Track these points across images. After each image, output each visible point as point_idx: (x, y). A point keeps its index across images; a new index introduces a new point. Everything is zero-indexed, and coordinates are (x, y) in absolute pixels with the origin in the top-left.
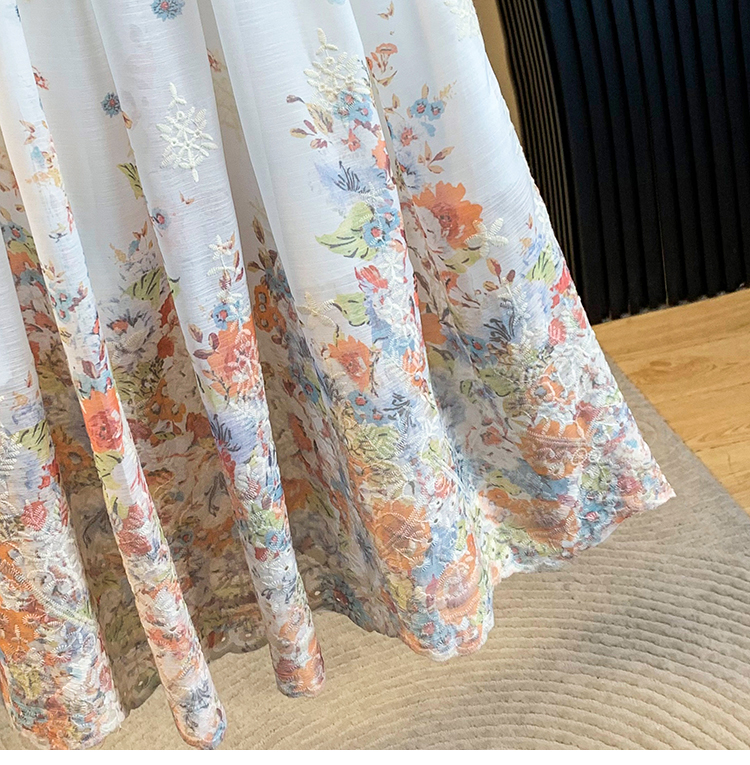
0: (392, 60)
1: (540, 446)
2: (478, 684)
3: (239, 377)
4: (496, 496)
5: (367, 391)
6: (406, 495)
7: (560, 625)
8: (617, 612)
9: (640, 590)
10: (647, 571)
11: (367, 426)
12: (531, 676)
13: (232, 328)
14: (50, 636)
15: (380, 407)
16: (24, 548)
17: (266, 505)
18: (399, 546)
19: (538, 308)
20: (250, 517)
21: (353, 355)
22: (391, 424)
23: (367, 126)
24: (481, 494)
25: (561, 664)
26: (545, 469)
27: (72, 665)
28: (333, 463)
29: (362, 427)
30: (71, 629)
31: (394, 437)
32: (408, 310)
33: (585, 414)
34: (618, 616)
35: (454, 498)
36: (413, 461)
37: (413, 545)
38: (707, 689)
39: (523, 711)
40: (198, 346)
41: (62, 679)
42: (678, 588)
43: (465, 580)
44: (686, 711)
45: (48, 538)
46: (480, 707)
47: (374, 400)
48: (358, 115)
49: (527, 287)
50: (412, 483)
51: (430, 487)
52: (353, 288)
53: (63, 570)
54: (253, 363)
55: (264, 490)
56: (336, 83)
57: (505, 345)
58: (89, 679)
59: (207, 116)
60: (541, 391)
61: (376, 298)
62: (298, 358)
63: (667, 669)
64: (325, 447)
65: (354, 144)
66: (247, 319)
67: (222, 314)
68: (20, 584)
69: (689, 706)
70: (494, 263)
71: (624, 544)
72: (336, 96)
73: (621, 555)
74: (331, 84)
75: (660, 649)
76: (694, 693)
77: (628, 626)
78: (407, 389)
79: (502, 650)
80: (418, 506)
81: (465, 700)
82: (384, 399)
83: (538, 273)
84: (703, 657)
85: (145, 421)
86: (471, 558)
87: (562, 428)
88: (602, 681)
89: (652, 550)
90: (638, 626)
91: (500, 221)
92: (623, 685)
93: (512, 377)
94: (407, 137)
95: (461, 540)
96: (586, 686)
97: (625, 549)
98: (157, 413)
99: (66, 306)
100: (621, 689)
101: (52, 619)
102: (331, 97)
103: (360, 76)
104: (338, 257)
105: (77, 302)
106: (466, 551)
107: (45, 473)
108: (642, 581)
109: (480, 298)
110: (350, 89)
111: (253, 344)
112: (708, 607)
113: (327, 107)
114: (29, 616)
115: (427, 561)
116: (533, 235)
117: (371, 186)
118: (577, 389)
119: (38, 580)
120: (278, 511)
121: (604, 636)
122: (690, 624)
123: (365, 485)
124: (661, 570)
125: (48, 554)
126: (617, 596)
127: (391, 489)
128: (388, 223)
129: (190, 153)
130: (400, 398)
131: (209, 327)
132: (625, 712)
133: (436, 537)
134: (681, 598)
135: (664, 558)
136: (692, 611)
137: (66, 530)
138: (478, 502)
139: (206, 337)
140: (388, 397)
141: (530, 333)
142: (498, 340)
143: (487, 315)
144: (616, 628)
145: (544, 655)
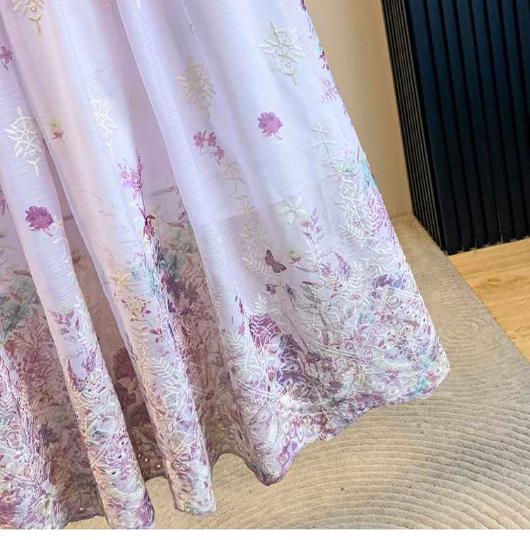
2: (356, 487)
8: (450, 443)
10: (472, 417)
12: (391, 483)
25: (411, 475)
34: (451, 446)
39: (384, 506)
46: (356, 502)
63: (480, 481)
96: (426, 491)
97: (460, 401)
100: (449, 494)
112: (510, 441)
121: (441, 458)
136: (499, 443)
144: (448, 453)
145: (400, 470)
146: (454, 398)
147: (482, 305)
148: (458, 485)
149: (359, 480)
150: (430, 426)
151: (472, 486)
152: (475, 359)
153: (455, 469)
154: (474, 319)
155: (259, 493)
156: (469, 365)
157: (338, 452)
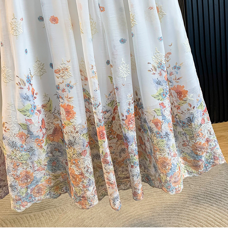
0: (170, 56)
1: (197, 147)
2: (168, 206)
3: (131, 126)
4: (184, 159)
5: (160, 131)
6: (167, 156)
7: (188, 194)
8: (202, 192)
9: (207, 188)
10: (209, 184)
11: (159, 139)
13: (130, 114)
14: (85, 181)
15: (163, 135)
16: (81, 160)
17: (135, 155)
18: (164, 168)
19: (199, 115)
20: (131, 158)
21: (157, 123)
22: (165, 139)
23: (164, 70)
24: (181, 158)
26: (197, 153)
27: (89, 188)
28: (149, 148)
29: (158, 139)
30: (90, 180)
31: (165, 142)
32: (170, 114)
33: (208, 141)
35: (177, 158)
36: (169, 148)
37: (167, 167)
38: (223, 212)
39: (179, 213)
40: (123, 118)
41: (87, 191)
42: (217, 188)
43: (178, 176)
44: (218, 216)
45: (87, 158)
46: (169, 211)
47: (161, 133)
48: (162, 68)
49: (197, 110)
50: (168, 153)
51: (172, 154)
52: (158, 107)
53: (89, 166)
54: (134, 123)
55: (134, 152)
56: (158, 60)
57: (191, 123)
58: (92, 192)
59: (129, 66)
60: (198, 134)
61: (163, 110)
62: (143, 123)
63: (214, 206)
64: (147, 144)
65: (161, 74)
66: (133, 113)
67: (128, 111)
68: (79, 169)
69: (219, 215)
70: (190, 104)
72: (158, 63)
73: (203, 179)
74: (157, 60)
76: (220, 212)
77: (204, 196)
78: (169, 131)
80: (169, 159)
81: (165, 209)
82: (163, 133)
83: (200, 107)
84: (223, 204)
85: (108, 135)
86: (179, 172)
87: (202, 143)
88: (198, 208)
90: (207, 196)
91: (192, 95)
92: (203, 209)
93: (192, 131)
94: (171, 74)
95: (178, 167)
96: (194, 208)
98: (111, 133)
99: (96, 106)
101: (86, 177)
102: (157, 63)
103: (163, 59)
104: (156, 100)
105: (99, 105)
106: (178, 170)
107: (87, 144)
109: (186, 112)
110: (161, 62)
111: (134, 118)
112: (224, 193)
113: (156, 66)
114: (81, 176)
115: (170, 171)
116: (199, 99)
117: (163, 84)
118: (206, 135)
119: (84, 168)
120: (137, 157)
121: (199, 198)
122: (219, 196)
123: (157, 153)
125: (86, 162)
126: (202, 189)
127: (163, 154)
128: (166, 93)
129: (125, 74)
130: (167, 133)
131: (125, 114)
132: (203, 215)
133: (172, 166)
134: (217, 190)
135: (213, 181)
136: (220, 193)
137: (90, 157)
138: (181, 160)
139: (125, 116)
140: (165, 133)
141: (197, 121)
142: (189, 122)
143: (187, 116)
144: (201, 196)
145: (184, 201)
148: (206, 207)
151: (211, 208)
153: (204, 201)
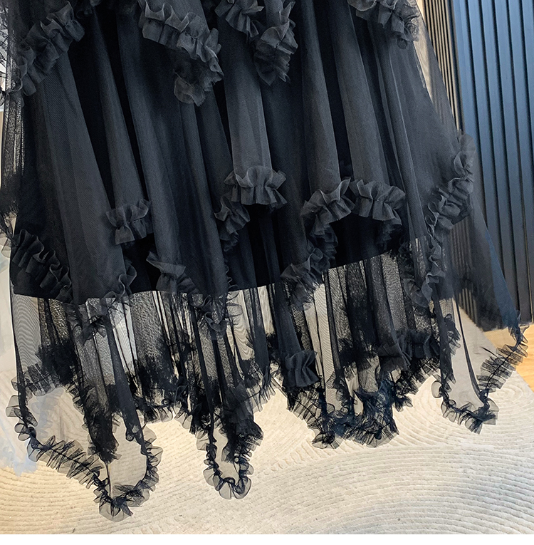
2: (412, 518)
7: (460, 491)
8: (494, 486)
9: (509, 475)
10: (513, 466)
12: (443, 516)
25: (460, 511)
34: (494, 488)
63: (522, 518)
71: (501, 451)
73: (498, 456)
75: (518, 507)
77: (500, 494)
79: (426, 502)
88: (484, 522)
89: (517, 455)
90: (506, 494)
92: (496, 524)
96: (474, 523)
97: (501, 453)
100: (494, 526)
108: (510, 471)
121: (486, 498)
124: (521, 466)
126: (495, 478)
135: (524, 459)
144: (493, 494)
145: (450, 506)
146: (496, 451)
147: (518, 375)
148: (503, 520)
149: (414, 513)
150: (475, 472)
151: (515, 522)
152: (513, 419)
153: (499, 507)
154: (511, 385)
155: (324, 520)
156: (508, 424)
157: (393, 490)
